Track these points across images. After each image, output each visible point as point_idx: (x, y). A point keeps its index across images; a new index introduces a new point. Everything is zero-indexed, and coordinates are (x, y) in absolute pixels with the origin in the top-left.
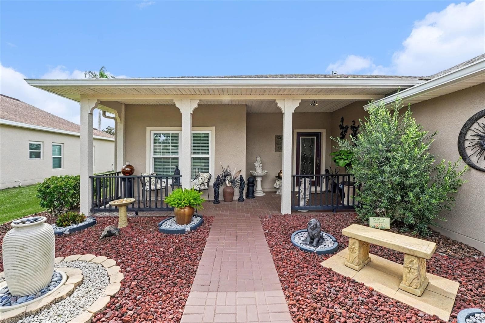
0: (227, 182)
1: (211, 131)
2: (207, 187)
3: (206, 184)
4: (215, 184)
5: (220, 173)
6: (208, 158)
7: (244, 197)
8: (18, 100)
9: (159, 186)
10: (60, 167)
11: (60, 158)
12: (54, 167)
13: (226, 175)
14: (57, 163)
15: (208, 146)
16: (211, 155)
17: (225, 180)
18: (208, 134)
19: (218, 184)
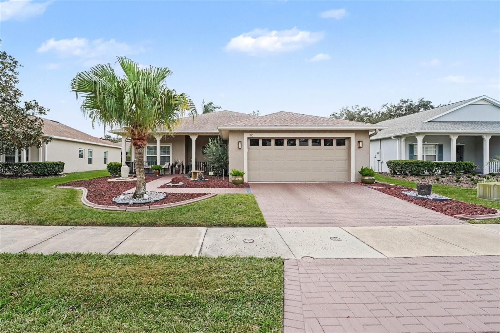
0: (177, 166)
1: (170, 145)
2: (168, 168)
3: (168, 167)
4: (171, 166)
5: (174, 163)
6: (169, 156)
7: (184, 173)
8: (58, 122)
9: (149, 167)
10: (91, 164)
11: (91, 158)
12: (89, 164)
13: (176, 163)
14: (90, 161)
15: (169, 151)
16: (171, 155)
17: (175, 165)
18: (169, 146)
19: (172, 167)
